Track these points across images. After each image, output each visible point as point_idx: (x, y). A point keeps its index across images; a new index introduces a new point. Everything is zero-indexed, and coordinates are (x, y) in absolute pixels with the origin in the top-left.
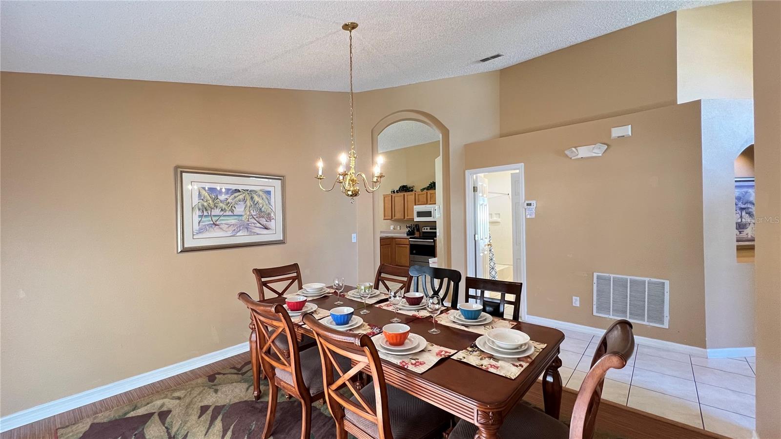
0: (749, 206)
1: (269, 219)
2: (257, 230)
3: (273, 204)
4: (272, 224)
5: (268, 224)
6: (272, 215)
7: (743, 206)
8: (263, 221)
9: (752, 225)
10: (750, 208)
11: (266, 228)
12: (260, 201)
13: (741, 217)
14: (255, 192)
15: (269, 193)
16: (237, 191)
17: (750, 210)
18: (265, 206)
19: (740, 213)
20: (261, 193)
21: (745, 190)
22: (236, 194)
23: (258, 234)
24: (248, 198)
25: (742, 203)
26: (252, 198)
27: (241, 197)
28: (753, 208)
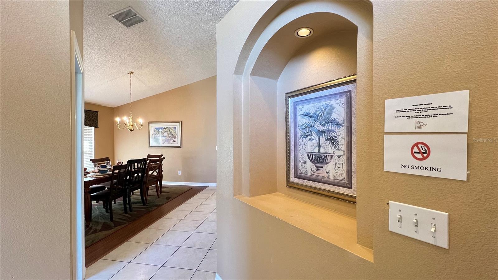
0: (331, 127)
1: (175, 138)
2: (171, 142)
3: (177, 132)
4: (176, 140)
5: (175, 140)
6: (177, 136)
7: (321, 128)
8: (173, 139)
9: (335, 158)
10: (332, 131)
11: (174, 141)
12: (172, 131)
13: (319, 146)
14: (170, 128)
15: (175, 128)
16: (165, 128)
17: (333, 134)
18: (174, 133)
19: (317, 139)
20: (173, 128)
21: (325, 102)
22: (164, 129)
23: (171, 144)
24: (168, 130)
25: (320, 123)
26: (169, 130)
27: (166, 130)
28: (337, 131)
